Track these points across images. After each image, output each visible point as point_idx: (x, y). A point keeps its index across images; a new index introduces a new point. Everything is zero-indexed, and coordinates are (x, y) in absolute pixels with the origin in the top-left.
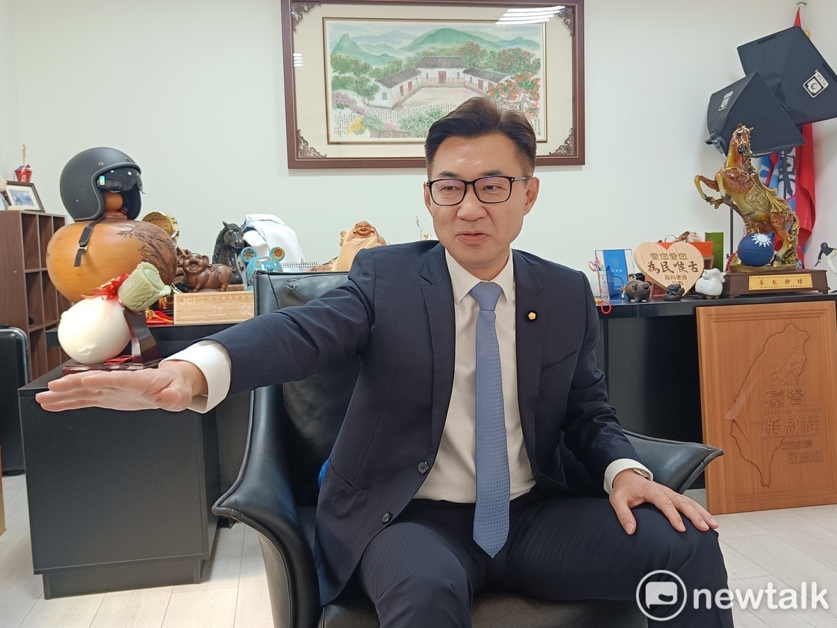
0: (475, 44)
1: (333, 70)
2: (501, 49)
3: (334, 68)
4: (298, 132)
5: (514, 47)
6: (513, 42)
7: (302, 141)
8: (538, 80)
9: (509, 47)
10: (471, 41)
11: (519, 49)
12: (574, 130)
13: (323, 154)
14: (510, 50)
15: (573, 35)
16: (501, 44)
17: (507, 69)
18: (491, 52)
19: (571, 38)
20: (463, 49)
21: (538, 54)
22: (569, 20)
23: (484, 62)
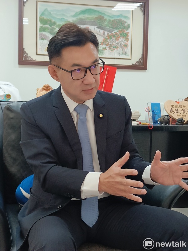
0: (102, 16)
1: (40, 23)
2: (113, 19)
3: (41, 22)
4: (23, 49)
5: (119, 18)
6: (119, 16)
7: (25, 53)
8: (128, 33)
9: (116, 18)
10: (100, 15)
11: (121, 19)
12: (143, 55)
13: (34, 59)
14: (117, 19)
15: (144, 14)
16: (113, 17)
17: (115, 28)
18: (109, 20)
19: (143, 16)
20: (97, 18)
21: (129, 22)
22: (142, 8)
23: (106, 24)
